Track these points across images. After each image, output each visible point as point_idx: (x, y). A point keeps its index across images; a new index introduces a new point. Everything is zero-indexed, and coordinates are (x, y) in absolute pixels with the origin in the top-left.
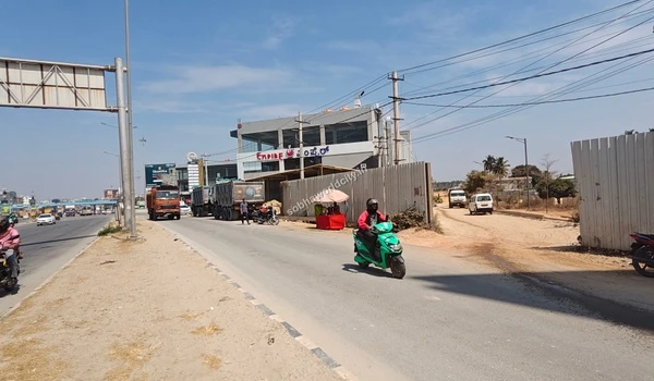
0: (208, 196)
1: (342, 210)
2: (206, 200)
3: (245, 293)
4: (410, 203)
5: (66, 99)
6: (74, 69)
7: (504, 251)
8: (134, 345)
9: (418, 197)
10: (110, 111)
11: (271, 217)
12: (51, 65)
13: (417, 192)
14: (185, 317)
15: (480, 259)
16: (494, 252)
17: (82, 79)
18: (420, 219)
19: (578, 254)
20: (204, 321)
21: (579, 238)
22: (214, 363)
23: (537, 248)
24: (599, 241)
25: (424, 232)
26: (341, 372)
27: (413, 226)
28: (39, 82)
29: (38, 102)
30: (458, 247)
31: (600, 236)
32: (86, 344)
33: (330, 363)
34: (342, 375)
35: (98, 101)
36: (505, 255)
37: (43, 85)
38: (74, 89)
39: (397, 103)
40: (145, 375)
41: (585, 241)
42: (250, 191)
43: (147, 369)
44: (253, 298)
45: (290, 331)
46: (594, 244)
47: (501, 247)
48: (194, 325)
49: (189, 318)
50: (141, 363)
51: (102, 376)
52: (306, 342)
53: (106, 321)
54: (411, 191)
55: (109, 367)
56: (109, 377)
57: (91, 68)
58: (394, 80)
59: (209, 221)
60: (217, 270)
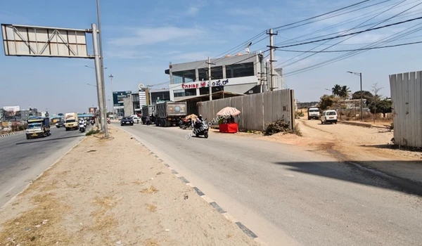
0: (152, 112)
2: (150, 114)
3: (172, 170)
4: (280, 116)
5: (63, 51)
6: (67, 32)
7: (341, 147)
8: (107, 198)
9: (285, 112)
10: (90, 58)
11: (191, 124)
12: (53, 30)
13: (284, 109)
14: (137, 183)
15: (324, 153)
17: (72, 38)
18: (286, 126)
19: (391, 150)
20: (148, 186)
21: (393, 139)
22: (153, 209)
23: (364, 146)
24: (406, 142)
25: (289, 135)
26: (226, 216)
27: (282, 131)
28: (47, 41)
29: (46, 53)
30: (310, 145)
31: (407, 138)
32: (80, 196)
33: (220, 210)
34: (227, 217)
35: (82, 52)
36: (341, 150)
37: (49, 43)
38: (68, 44)
39: (273, 50)
40: (113, 214)
41: (397, 141)
42: (177, 109)
43: (114, 211)
44: (177, 173)
45: (198, 192)
46: (403, 144)
47: (339, 145)
48: (141, 188)
49: (139, 184)
50: (111, 208)
51: (89, 213)
52: (207, 198)
53: (91, 184)
54: (281, 108)
55: (93, 209)
56: (93, 215)
57: (77, 31)
58: (271, 35)
59: (152, 128)
60: (156, 156)
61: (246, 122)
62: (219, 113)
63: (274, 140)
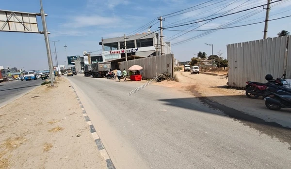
1: (140, 73)
3: (83, 111)
4: (166, 70)
5: (20, 28)
6: (22, 15)
7: (199, 88)
8: (18, 139)
9: (169, 68)
10: (40, 33)
11: (113, 76)
12: (10, 12)
13: (168, 66)
14: (51, 123)
15: (189, 92)
16: (195, 89)
17: (26, 19)
18: (169, 76)
19: (227, 89)
21: (228, 83)
22: (47, 148)
23: (212, 87)
24: (235, 84)
25: (171, 82)
27: (167, 79)
28: (6, 20)
29: (6, 29)
30: (182, 87)
31: (235, 82)
33: (100, 147)
34: (102, 154)
35: (35, 29)
36: (199, 90)
37: (8, 21)
38: (23, 23)
39: (162, 30)
40: (11, 156)
41: (230, 84)
42: (105, 66)
44: (85, 113)
45: (91, 130)
46: (233, 85)
47: (199, 87)
48: (51, 127)
50: (13, 149)
52: (95, 136)
53: (14, 126)
54: (166, 65)
57: (30, 14)
58: (161, 20)
60: (79, 100)
61: (146, 74)
62: (129, 69)
63: (162, 85)
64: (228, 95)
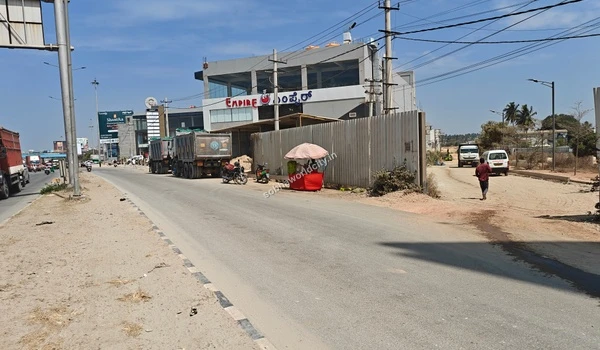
0: (168, 150)
2: (165, 154)
3: (185, 260)
4: (399, 161)
6: (7, 1)
7: (504, 219)
8: (57, 310)
9: (408, 155)
11: (238, 174)
13: (408, 147)
14: (115, 283)
15: (473, 228)
16: (492, 221)
17: (16, 12)
18: (411, 180)
19: (593, 225)
20: (133, 289)
22: (134, 331)
23: (547, 217)
25: (415, 196)
26: (262, 344)
27: (402, 188)
30: (451, 214)
32: (7, 307)
33: (254, 334)
35: (35, 39)
38: (8, 24)
39: (390, 38)
40: (62, 340)
42: (214, 145)
43: (64, 334)
44: (192, 265)
45: (221, 301)
48: (121, 293)
49: (118, 285)
50: (59, 328)
51: (18, 338)
52: (235, 313)
53: (32, 285)
54: (400, 146)
55: (27, 331)
56: (24, 341)
58: (387, 9)
59: (167, 180)
60: (161, 234)
61: (339, 171)
64: (594, 240)
